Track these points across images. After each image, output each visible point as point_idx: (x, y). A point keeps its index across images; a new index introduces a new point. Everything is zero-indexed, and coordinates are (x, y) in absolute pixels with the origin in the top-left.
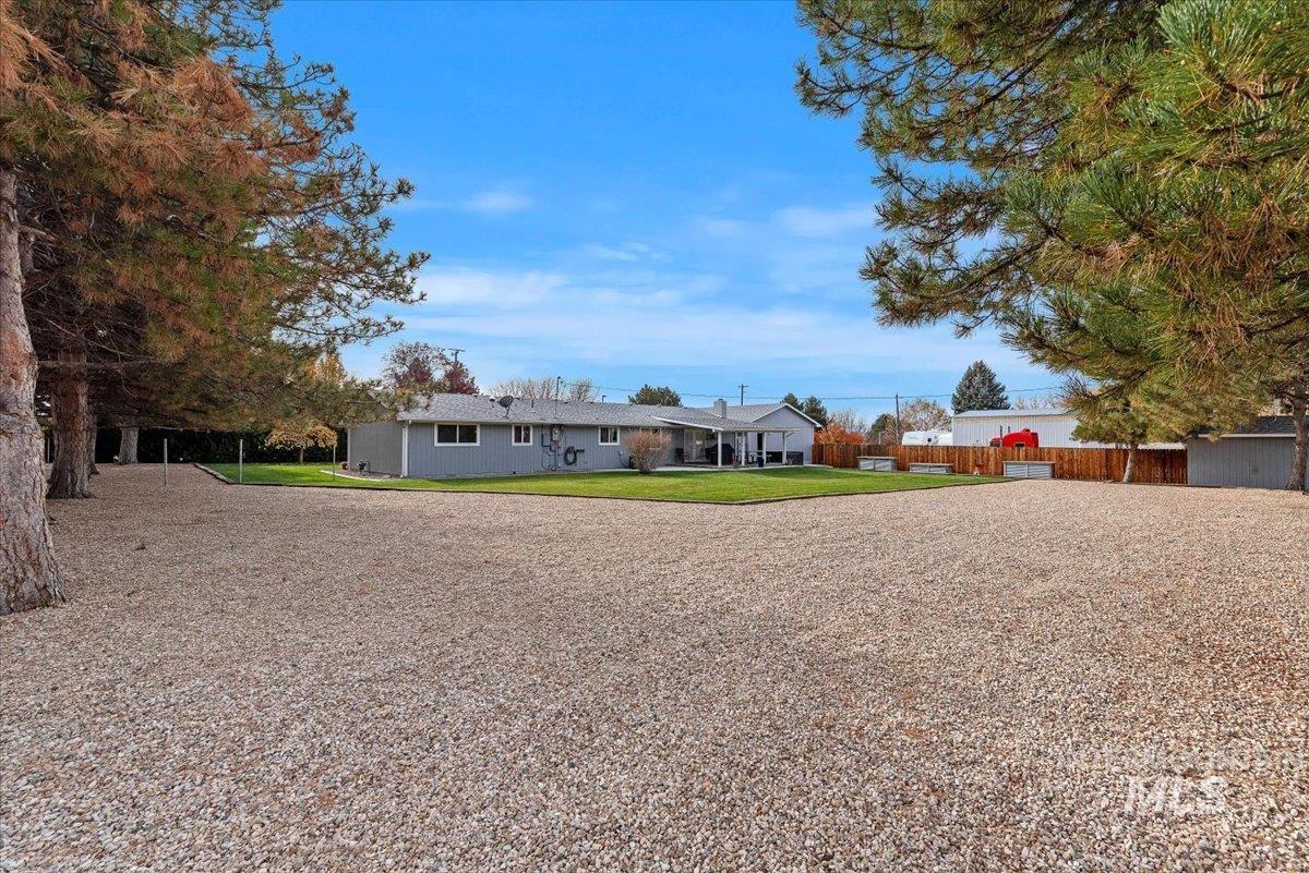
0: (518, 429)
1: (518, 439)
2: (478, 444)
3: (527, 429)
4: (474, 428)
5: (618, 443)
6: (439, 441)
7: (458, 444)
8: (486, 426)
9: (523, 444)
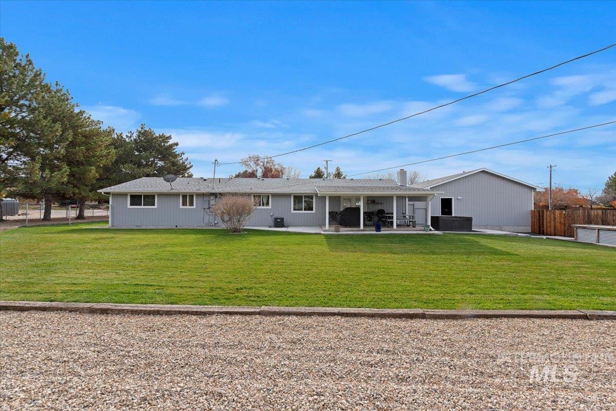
0: (184, 197)
1: (184, 204)
2: (156, 207)
3: (191, 197)
4: (154, 196)
5: (270, 207)
6: (131, 205)
7: (143, 207)
8: (161, 195)
9: (188, 207)
